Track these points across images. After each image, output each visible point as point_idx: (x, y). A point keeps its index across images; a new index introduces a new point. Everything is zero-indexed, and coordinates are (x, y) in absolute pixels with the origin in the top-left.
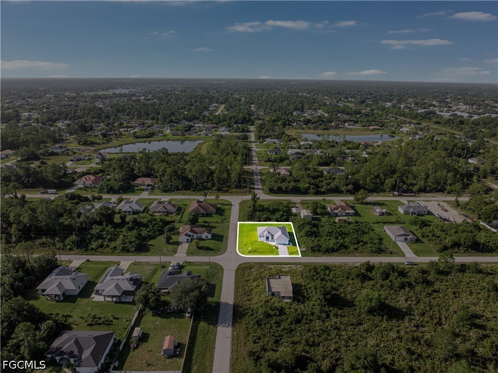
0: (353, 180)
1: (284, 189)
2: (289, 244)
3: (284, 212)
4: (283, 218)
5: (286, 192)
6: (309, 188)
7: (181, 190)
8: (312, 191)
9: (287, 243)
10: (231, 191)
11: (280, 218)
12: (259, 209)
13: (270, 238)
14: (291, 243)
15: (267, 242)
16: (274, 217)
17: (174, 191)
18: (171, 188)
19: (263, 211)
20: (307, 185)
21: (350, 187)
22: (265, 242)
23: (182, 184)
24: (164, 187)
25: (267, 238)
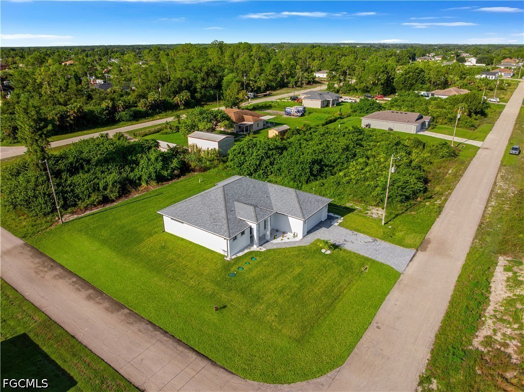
6: (114, 109)
8: (124, 114)
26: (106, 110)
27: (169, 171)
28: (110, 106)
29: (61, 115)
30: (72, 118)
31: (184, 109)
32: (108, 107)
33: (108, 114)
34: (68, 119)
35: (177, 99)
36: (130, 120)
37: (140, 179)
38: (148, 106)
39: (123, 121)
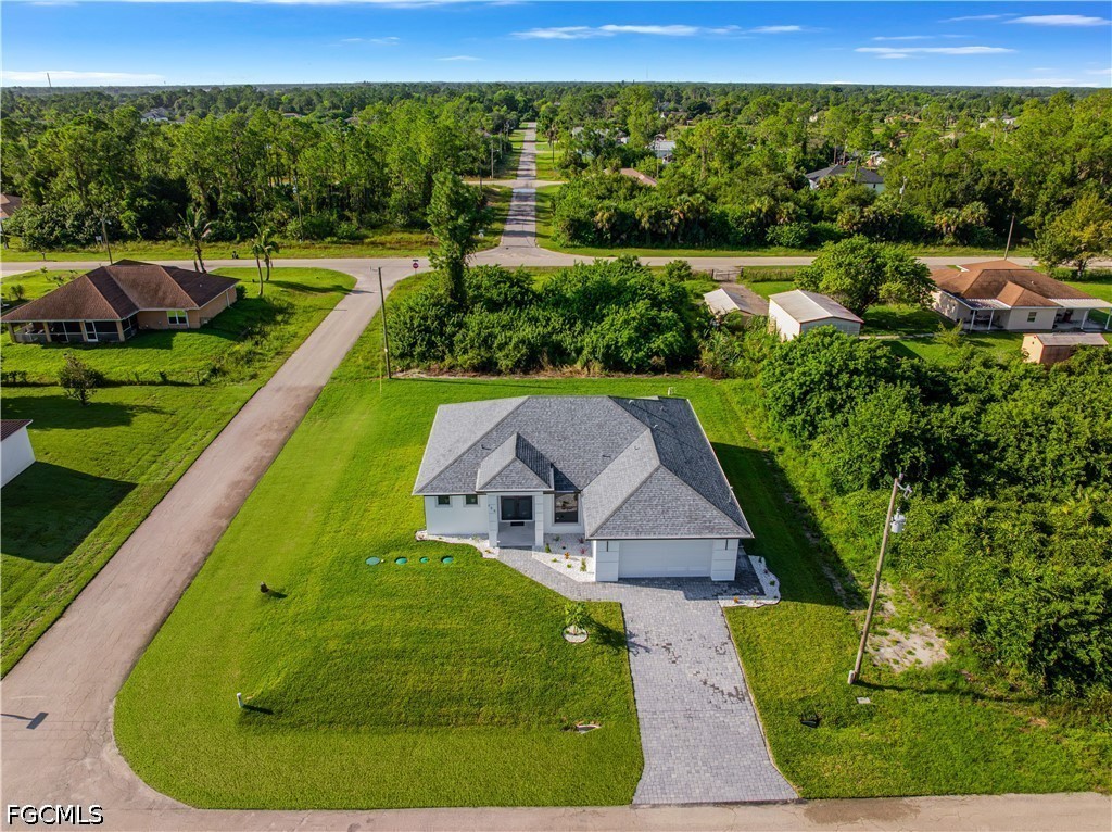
0: (986, 179)
1: (645, 223)
2: (744, 582)
3: (656, 303)
4: (658, 343)
5: (657, 235)
6: (771, 217)
7: (133, 238)
8: (787, 231)
9: (723, 562)
10: (377, 238)
11: (630, 342)
12: (494, 293)
13: (544, 508)
14: (759, 565)
15: (514, 559)
16: (589, 339)
17: (90, 241)
18: (79, 228)
19: (520, 304)
20: (761, 204)
21: (974, 212)
22: (488, 548)
23: (131, 206)
24: (41, 226)
25: (516, 512)
26: (753, 215)
27: (641, 354)
28: (764, 210)
29: (659, 213)
30: (676, 221)
31: (952, 244)
32: (760, 210)
33: (752, 226)
34: (668, 222)
35: (941, 219)
36: (793, 246)
37: (579, 351)
38: (855, 224)
39: (781, 244)
